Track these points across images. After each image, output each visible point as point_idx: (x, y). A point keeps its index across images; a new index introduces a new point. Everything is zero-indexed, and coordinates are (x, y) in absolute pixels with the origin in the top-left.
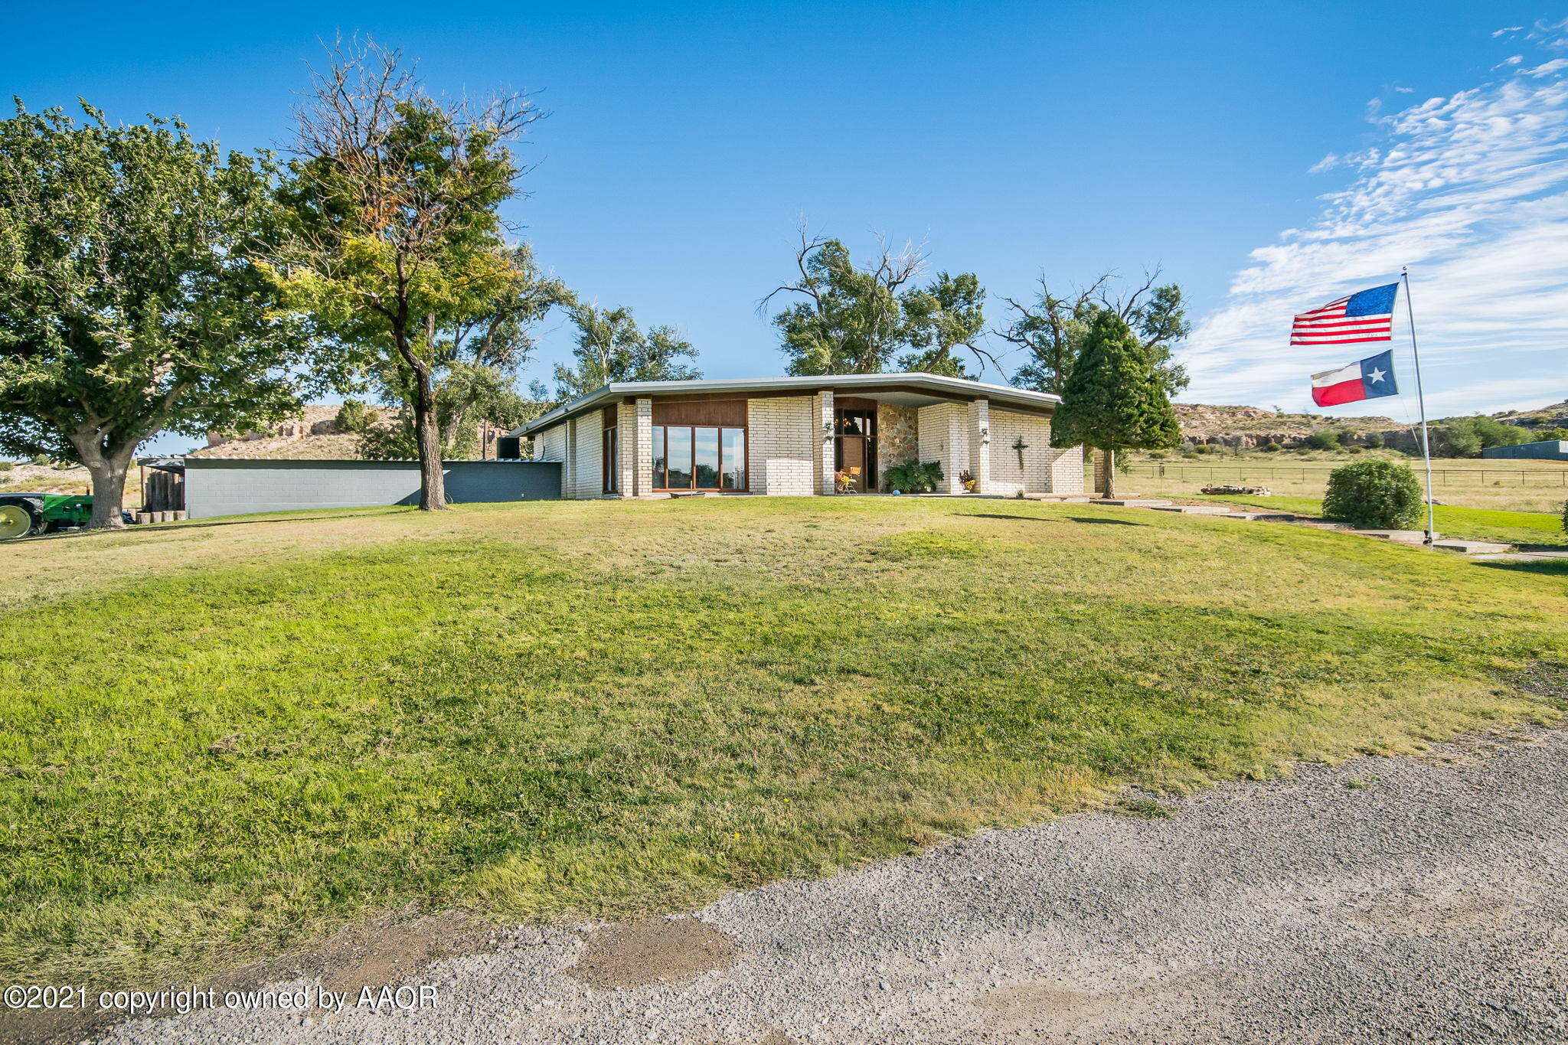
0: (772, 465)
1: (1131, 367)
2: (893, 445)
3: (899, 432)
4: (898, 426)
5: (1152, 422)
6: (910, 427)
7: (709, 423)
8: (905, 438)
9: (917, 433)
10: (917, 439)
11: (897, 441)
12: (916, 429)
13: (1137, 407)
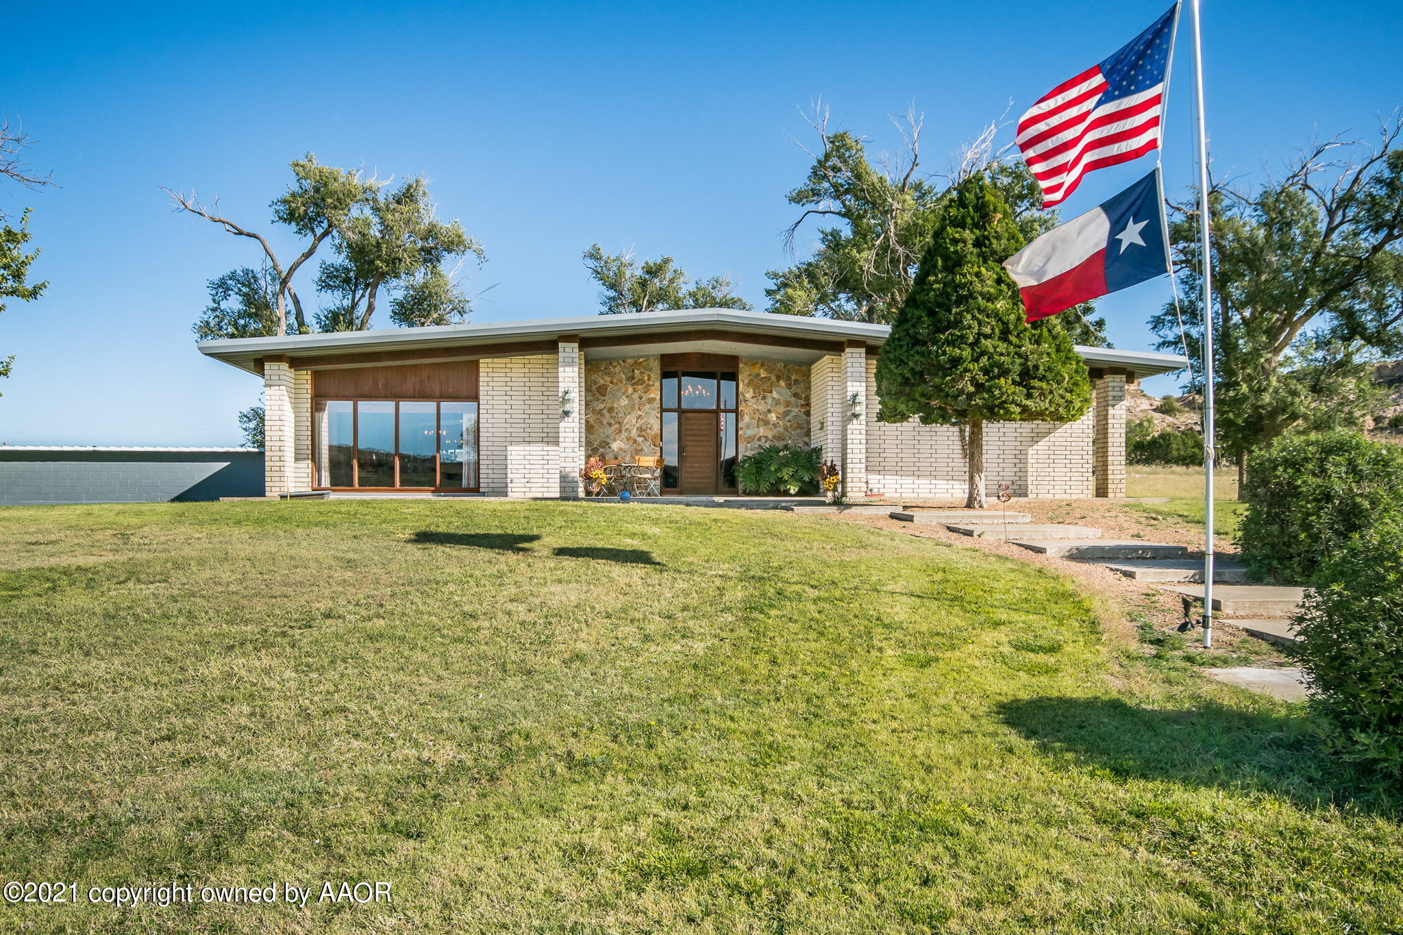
0: (516, 453)
1: (978, 275)
2: (767, 423)
3: (777, 402)
4: (775, 394)
5: (996, 370)
6: (795, 395)
7: (421, 395)
8: (786, 413)
9: (808, 405)
10: (808, 414)
11: (773, 417)
12: (808, 399)
13: (972, 345)
